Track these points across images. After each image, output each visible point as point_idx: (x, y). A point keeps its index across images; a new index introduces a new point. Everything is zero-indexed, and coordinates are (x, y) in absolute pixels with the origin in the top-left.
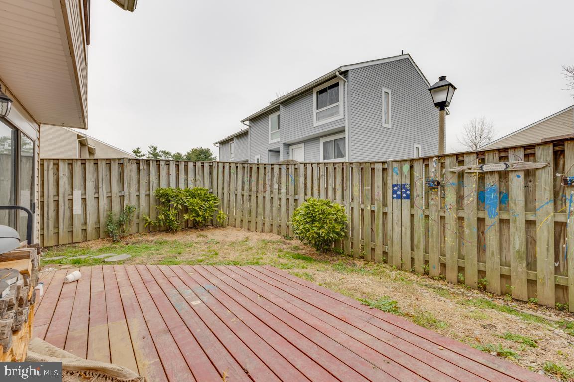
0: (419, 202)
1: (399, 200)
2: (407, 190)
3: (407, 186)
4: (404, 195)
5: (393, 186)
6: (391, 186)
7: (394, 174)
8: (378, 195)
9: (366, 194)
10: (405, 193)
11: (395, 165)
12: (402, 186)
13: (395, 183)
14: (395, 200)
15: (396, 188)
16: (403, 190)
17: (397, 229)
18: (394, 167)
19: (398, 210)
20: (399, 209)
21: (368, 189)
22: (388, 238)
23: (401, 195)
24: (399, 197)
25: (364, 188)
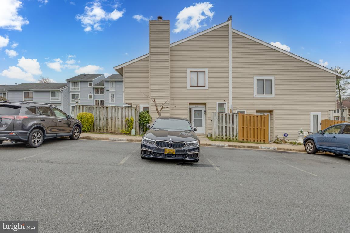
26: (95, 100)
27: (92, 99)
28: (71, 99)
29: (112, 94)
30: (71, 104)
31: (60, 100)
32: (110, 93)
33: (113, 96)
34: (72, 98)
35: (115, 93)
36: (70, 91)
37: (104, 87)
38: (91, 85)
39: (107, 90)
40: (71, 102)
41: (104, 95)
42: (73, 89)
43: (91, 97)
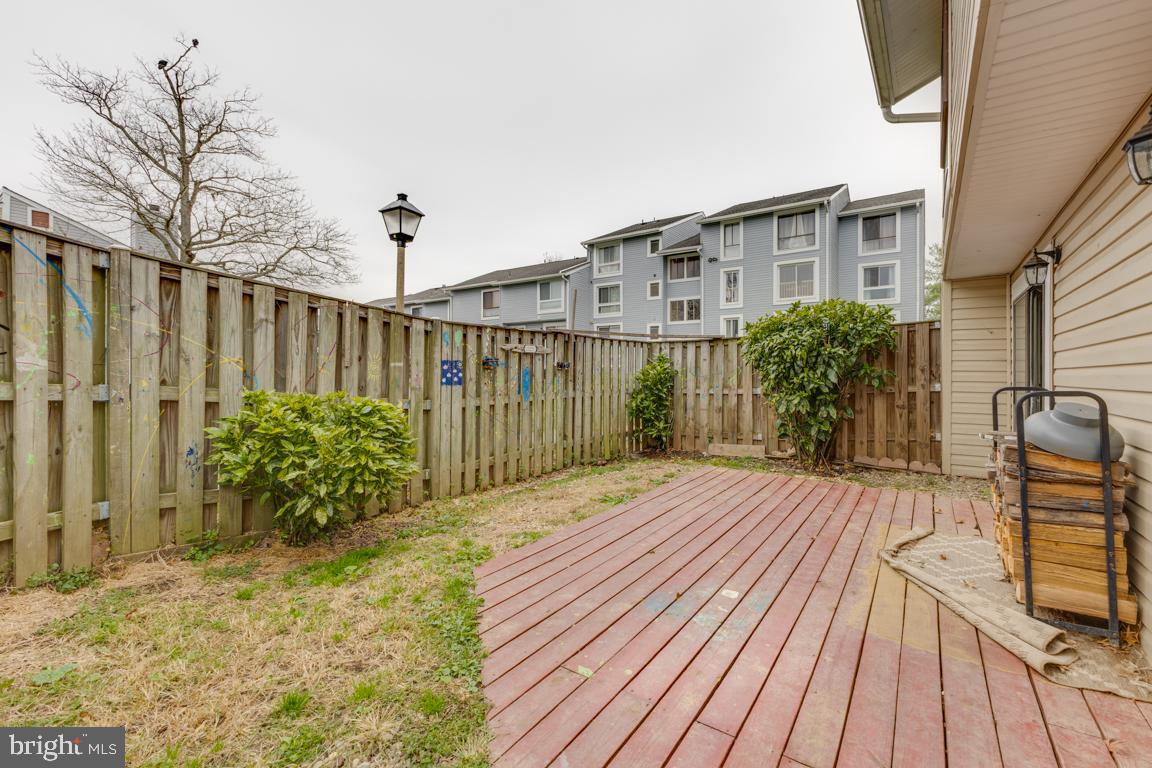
0: (471, 387)
1: (449, 387)
2: (459, 371)
3: (460, 365)
4: (456, 379)
5: (443, 363)
6: (440, 366)
7: (444, 343)
8: (416, 380)
9: (394, 377)
10: (456, 375)
11: (446, 329)
12: (452, 364)
13: (444, 359)
14: (444, 387)
15: (445, 367)
16: (455, 371)
17: (446, 435)
18: (444, 331)
19: (449, 403)
20: (449, 401)
21: (400, 367)
22: (434, 453)
23: (452, 378)
24: (450, 382)
25: (392, 365)
26: (669, 300)
27: (660, 297)
28: (596, 304)
29: (728, 274)
30: (598, 320)
31: (562, 310)
32: (722, 271)
33: (732, 280)
34: (600, 302)
35: (741, 268)
36: (595, 277)
37: (698, 248)
38: (655, 246)
39: (711, 260)
40: (596, 315)
41: (699, 281)
42: (602, 269)
43: (654, 290)
